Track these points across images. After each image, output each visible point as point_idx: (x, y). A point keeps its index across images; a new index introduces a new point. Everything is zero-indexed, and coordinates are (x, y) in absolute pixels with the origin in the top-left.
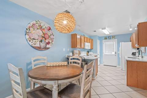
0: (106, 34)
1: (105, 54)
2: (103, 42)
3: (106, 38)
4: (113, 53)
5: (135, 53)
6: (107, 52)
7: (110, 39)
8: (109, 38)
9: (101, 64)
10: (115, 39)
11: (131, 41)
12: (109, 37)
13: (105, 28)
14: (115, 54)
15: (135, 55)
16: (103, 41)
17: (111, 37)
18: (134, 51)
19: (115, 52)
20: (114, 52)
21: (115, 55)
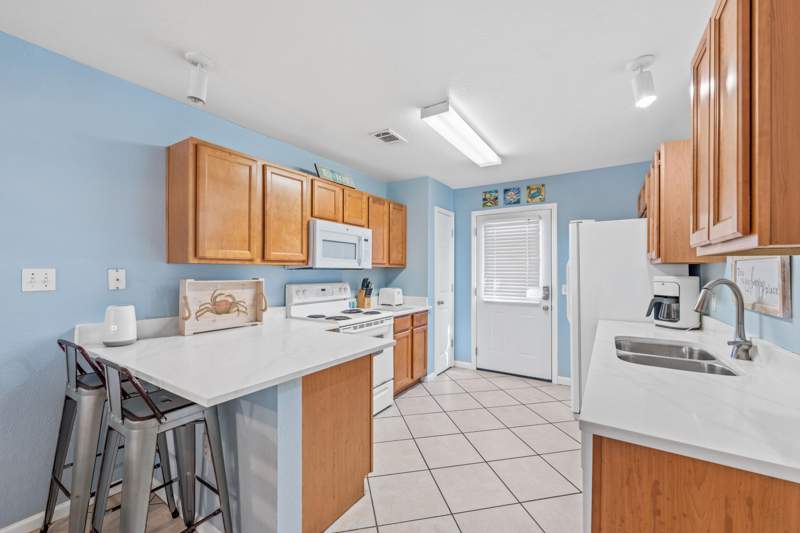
0: (480, 161)
1: (486, 298)
2: (474, 225)
3: (489, 199)
4: (534, 294)
5: (677, 299)
6: (496, 284)
7: (518, 202)
8: (511, 196)
9: (459, 363)
10: (543, 201)
11: (643, 215)
12: (506, 191)
13: (442, 105)
14: (546, 297)
15: (673, 316)
16: (475, 214)
17: (518, 191)
18: (669, 284)
19: (546, 289)
20: (536, 285)
21: (546, 309)
